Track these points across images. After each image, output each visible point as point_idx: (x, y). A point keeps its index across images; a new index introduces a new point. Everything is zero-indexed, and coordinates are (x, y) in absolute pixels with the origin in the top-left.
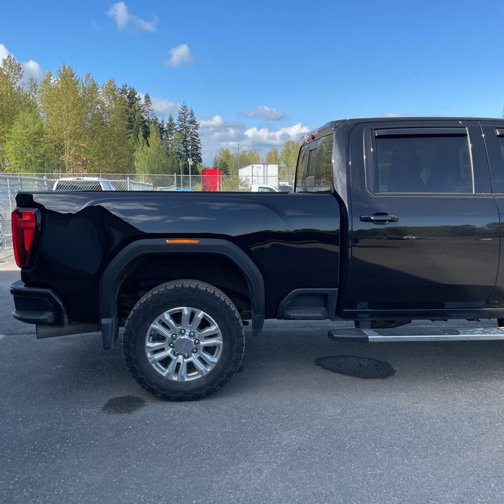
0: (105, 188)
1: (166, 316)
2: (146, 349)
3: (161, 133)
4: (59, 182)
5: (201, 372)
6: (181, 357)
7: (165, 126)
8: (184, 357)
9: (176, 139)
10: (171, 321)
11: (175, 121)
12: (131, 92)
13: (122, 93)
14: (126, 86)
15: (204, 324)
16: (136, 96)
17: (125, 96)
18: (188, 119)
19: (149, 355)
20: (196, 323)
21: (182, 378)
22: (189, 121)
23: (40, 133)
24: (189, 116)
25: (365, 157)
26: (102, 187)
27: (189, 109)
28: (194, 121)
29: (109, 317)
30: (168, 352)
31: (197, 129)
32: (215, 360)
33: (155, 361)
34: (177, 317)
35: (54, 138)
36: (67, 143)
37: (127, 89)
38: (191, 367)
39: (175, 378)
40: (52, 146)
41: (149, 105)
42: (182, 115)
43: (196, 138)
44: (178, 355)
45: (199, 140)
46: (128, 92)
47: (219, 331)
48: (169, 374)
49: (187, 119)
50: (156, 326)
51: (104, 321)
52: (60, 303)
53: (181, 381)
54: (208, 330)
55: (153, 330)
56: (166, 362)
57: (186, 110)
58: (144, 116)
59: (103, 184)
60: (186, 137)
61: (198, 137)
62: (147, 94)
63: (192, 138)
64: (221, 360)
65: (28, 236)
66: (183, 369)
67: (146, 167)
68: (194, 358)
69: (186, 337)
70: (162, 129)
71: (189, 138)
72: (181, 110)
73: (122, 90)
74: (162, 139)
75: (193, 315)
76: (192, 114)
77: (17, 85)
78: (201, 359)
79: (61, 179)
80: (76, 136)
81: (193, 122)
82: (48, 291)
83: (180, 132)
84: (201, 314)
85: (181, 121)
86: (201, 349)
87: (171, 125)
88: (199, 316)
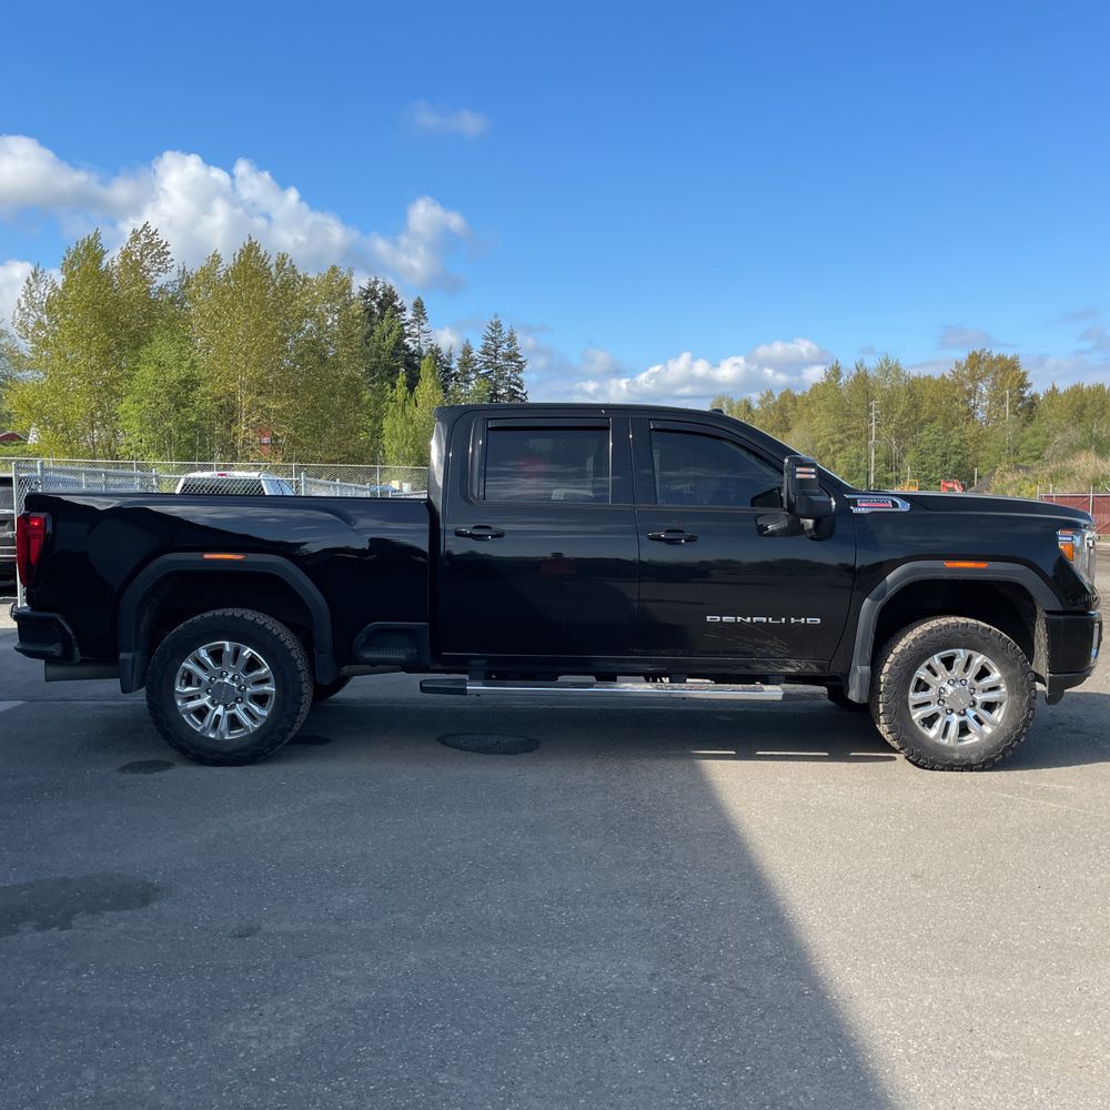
0: (269, 491)
1: (203, 653)
2: (176, 696)
3: (446, 380)
4: (188, 479)
5: (247, 728)
6: (221, 708)
7: (454, 365)
8: (226, 708)
9: (477, 392)
10: (208, 660)
11: (475, 354)
12: (385, 295)
13: (366, 298)
14: (376, 282)
15: (252, 664)
16: (396, 303)
17: (373, 303)
18: (504, 349)
19: (179, 703)
20: (242, 664)
21: (222, 734)
22: (504, 354)
23: (190, 383)
24: (505, 345)
25: (470, 450)
26: (265, 490)
27: (505, 328)
28: (516, 355)
29: (130, 651)
30: (205, 700)
31: (520, 370)
32: (265, 713)
33: (188, 712)
34: (217, 655)
35: (219, 391)
36: (244, 401)
37: (378, 288)
38: (234, 722)
39: (212, 736)
40: (212, 407)
41: (423, 321)
42: (490, 342)
43: (519, 390)
44: (218, 704)
45: (524, 395)
46: (381, 293)
47: (271, 675)
48: (204, 729)
49: (500, 351)
50: (188, 665)
51: (123, 656)
52: (70, 631)
53: (219, 738)
54: (256, 673)
55: (185, 669)
56: (201, 712)
57: (500, 331)
58: (411, 345)
59: (266, 484)
60: (497, 388)
61: (522, 389)
62: (419, 298)
63: (511, 390)
64: (272, 714)
65: (36, 547)
66: (224, 724)
67: (408, 450)
68: (239, 710)
69: (226, 680)
70: (448, 370)
71: (504, 391)
72: (490, 332)
73: (368, 292)
74: (445, 391)
75: (237, 652)
76: (512, 340)
77: (158, 284)
78: (248, 712)
79: (192, 475)
80: (263, 389)
81: (512, 357)
82: (57, 616)
83: (484, 375)
84: (247, 652)
85: (488, 354)
86: (247, 697)
87: (467, 363)
88: (245, 654)
